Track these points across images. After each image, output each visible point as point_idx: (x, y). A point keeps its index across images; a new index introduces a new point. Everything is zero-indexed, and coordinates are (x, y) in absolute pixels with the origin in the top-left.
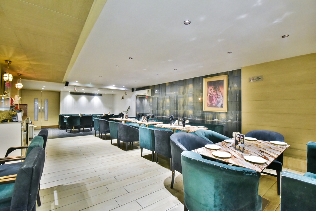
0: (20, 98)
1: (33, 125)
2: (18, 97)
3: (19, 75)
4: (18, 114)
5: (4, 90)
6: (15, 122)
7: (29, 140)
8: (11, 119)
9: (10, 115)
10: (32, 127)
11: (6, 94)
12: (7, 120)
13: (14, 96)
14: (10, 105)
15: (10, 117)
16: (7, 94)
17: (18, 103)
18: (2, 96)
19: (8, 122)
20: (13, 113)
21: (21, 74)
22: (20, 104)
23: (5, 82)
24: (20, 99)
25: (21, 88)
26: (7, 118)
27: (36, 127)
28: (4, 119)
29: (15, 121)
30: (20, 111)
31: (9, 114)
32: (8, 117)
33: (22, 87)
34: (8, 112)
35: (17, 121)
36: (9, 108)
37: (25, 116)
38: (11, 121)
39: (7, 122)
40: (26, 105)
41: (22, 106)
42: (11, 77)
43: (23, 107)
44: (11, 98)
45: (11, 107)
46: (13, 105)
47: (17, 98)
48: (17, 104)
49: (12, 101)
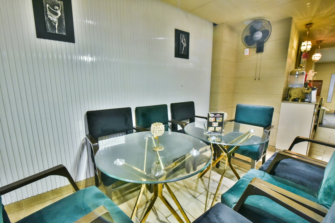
0: (314, 73)
1: (325, 108)
2: (313, 72)
3: (319, 42)
4: (312, 92)
5: (300, 63)
6: (307, 102)
7: (319, 126)
9: (302, 94)
10: (324, 110)
11: (301, 67)
12: (299, 99)
13: (309, 71)
14: (304, 82)
15: (303, 96)
16: (303, 67)
18: (296, 70)
19: (299, 101)
20: (306, 91)
21: (321, 41)
22: (314, 81)
23: (302, 52)
25: (318, 60)
26: (298, 97)
27: (329, 110)
28: (295, 98)
29: (308, 101)
31: (301, 92)
32: (300, 95)
33: (320, 58)
34: (301, 89)
35: (310, 102)
36: (303, 84)
37: (318, 94)
38: (303, 101)
39: (298, 101)
40: (321, 81)
41: (316, 83)
42: (310, 45)
43: (317, 85)
44: (306, 73)
45: (305, 83)
46: (307, 81)
47: (312, 73)
48: (310, 81)
49: (306, 76)
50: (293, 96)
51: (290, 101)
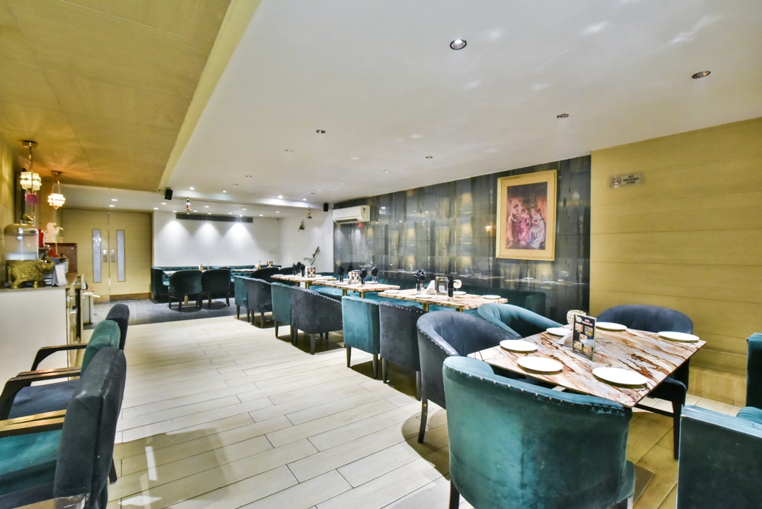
0: (58, 229)
1: (91, 293)
2: (55, 227)
3: (57, 174)
4: (57, 267)
5: (23, 212)
6: (50, 287)
7: (84, 329)
8: (41, 279)
9: (38, 271)
10: (90, 297)
11: (28, 220)
12: (33, 282)
13: (46, 224)
14: (37, 248)
15: (40, 276)
16: (30, 220)
17: (54, 240)
18: (18, 224)
19: (35, 286)
20: (44, 267)
21: (60, 173)
22: (59, 244)
23: (23, 191)
24: (61, 231)
25: (61, 206)
26: (31, 279)
27: (99, 297)
28: (25, 280)
29: (51, 285)
30: (62, 261)
31: (35, 268)
32: (34, 274)
33: (63, 203)
34: (35, 263)
35: (55, 286)
36: (36, 253)
37: (72, 271)
38: (42, 284)
39: (32, 286)
40: (74, 245)
41: (64, 247)
42: (38, 180)
43: (65, 252)
44: (40, 231)
45: (39, 250)
46: (44, 245)
47: (53, 229)
48: (52, 245)
49: (41, 236)
50: (18, 277)
51: (16, 287)
